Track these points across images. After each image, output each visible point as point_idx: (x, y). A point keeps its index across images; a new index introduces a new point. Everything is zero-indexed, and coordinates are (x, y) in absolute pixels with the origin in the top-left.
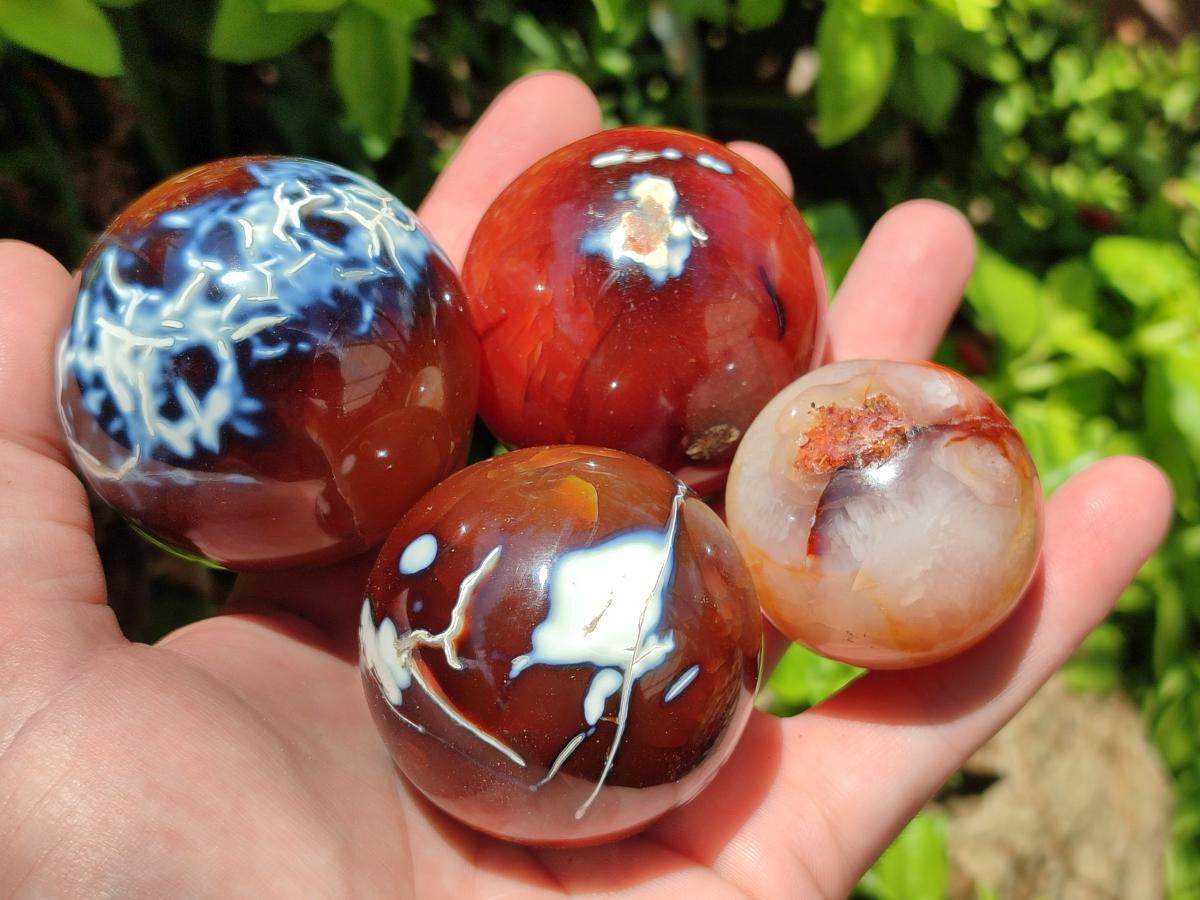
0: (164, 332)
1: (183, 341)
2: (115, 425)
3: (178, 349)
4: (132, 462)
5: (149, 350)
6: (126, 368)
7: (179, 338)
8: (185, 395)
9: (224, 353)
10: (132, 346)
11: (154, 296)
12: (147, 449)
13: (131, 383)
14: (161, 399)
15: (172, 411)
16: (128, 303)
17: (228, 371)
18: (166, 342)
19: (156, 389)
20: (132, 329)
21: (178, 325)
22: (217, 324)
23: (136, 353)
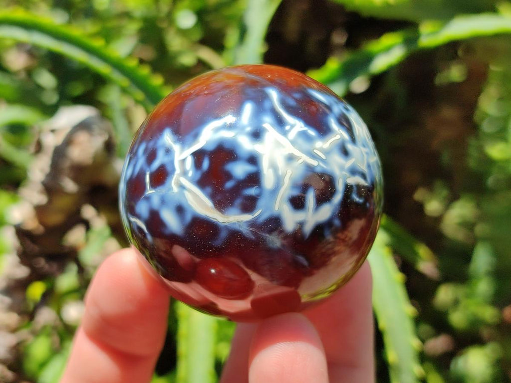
0: (314, 156)
1: (323, 167)
2: (252, 191)
3: (318, 170)
4: (247, 217)
5: (301, 161)
6: (281, 163)
7: (322, 164)
8: (311, 199)
9: (340, 187)
10: (291, 152)
11: (312, 132)
12: (266, 216)
13: (280, 173)
14: (296, 193)
15: (298, 203)
16: (292, 126)
17: (338, 198)
18: (314, 163)
19: (294, 186)
20: (293, 143)
21: (323, 157)
22: (342, 168)
23: (291, 158)
